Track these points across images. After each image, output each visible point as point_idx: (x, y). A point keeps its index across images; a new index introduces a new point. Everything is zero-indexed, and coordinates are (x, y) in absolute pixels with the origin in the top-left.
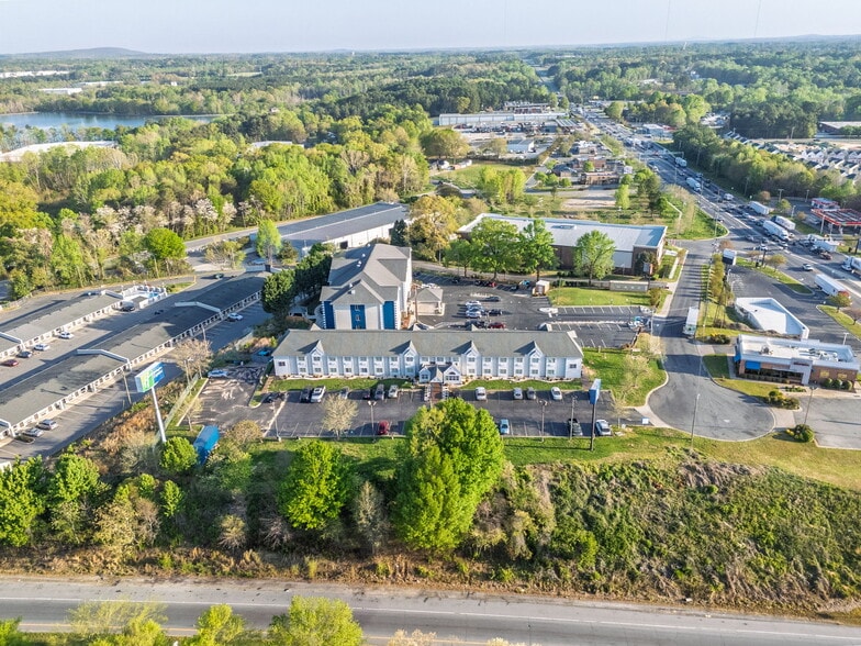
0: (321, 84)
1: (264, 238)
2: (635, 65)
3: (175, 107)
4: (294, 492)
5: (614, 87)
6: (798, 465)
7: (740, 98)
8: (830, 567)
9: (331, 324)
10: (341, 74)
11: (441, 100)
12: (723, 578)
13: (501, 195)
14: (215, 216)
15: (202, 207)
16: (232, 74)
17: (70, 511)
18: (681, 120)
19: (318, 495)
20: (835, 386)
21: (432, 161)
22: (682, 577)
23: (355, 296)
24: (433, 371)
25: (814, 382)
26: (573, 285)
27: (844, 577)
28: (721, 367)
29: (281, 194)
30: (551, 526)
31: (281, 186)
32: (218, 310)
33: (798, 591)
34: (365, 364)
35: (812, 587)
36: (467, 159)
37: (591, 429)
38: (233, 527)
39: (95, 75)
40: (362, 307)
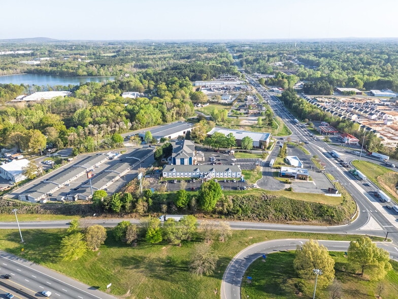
0: (143, 62)
1: (147, 136)
6: (288, 196)
9: (175, 163)
11: (196, 75)
12: (268, 217)
13: (220, 119)
14: (126, 127)
15: (121, 124)
18: (286, 86)
20: (302, 179)
22: (259, 217)
23: (181, 156)
24: (204, 175)
25: (297, 178)
26: (241, 152)
27: (292, 217)
28: (277, 174)
29: (146, 119)
30: (232, 207)
31: (146, 116)
32: (139, 159)
33: (282, 219)
35: (286, 219)
36: (207, 103)
37: (242, 188)
38: (165, 207)
39: (43, 55)
40: (183, 159)
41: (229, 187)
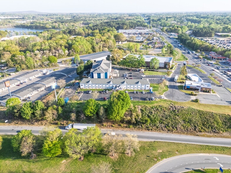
0: (88, 21)
1: (76, 58)
2: (170, 18)
3: (50, 27)
4: (86, 108)
5: (164, 23)
6: (195, 107)
7: (196, 27)
8: (199, 126)
10: (93, 19)
11: (119, 26)
12: (176, 128)
13: (134, 50)
14: (63, 53)
15: (60, 51)
16: (65, 18)
17: (38, 112)
18: (180, 32)
19: (91, 109)
20: (206, 92)
21: (117, 41)
22: (168, 128)
23: (98, 71)
24: (116, 87)
25: (201, 91)
26: (150, 70)
27: (202, 128)
28: (181, 88)
29: (79, 48)
30: (140, 117)
31: (79, 47)
32: (66, 75)
33: (192, 130)
34: (101, 86)
35: (195, 130)
36: (125, 41)
37: (151, 99)
38: (73, 116)
39: (29, 18)
40: (100, 74)
41: (138, 98)
